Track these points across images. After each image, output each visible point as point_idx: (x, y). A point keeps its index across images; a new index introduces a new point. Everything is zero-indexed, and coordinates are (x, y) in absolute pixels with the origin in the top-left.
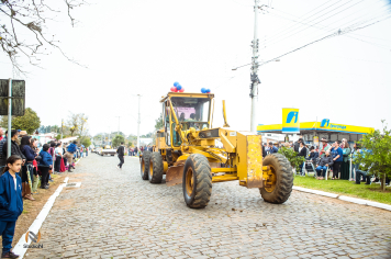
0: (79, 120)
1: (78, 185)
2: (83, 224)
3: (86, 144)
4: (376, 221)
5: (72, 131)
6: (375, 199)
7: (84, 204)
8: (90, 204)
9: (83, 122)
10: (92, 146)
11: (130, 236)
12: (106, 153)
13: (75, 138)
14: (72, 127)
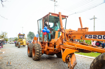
0: (4, 34)
1: (4, 52)
2: (5, 64)
3: (7, 41)
4: (84, 60)
5: (2, 37)
6: (83, 55)
7: (5, 58)
8: (7, 58)
9: (6, 34)
10: (8, 41)
11: (19, 67)
12: (12, 43)
13: (3, 39)
14: (2, 36)
